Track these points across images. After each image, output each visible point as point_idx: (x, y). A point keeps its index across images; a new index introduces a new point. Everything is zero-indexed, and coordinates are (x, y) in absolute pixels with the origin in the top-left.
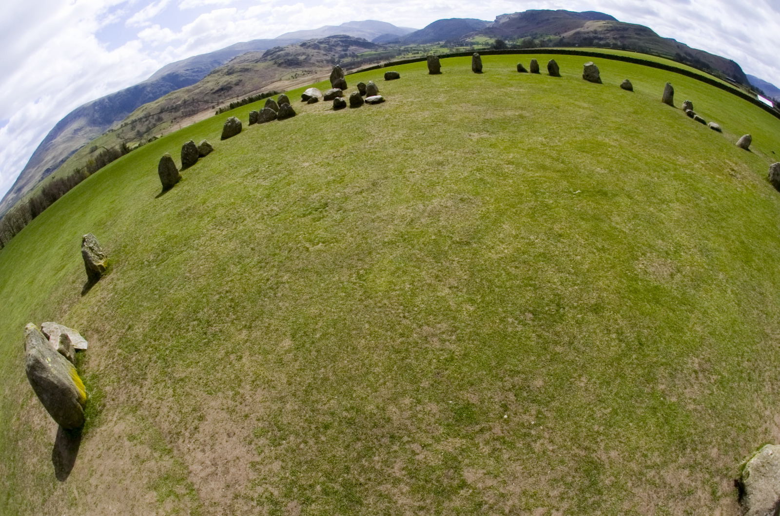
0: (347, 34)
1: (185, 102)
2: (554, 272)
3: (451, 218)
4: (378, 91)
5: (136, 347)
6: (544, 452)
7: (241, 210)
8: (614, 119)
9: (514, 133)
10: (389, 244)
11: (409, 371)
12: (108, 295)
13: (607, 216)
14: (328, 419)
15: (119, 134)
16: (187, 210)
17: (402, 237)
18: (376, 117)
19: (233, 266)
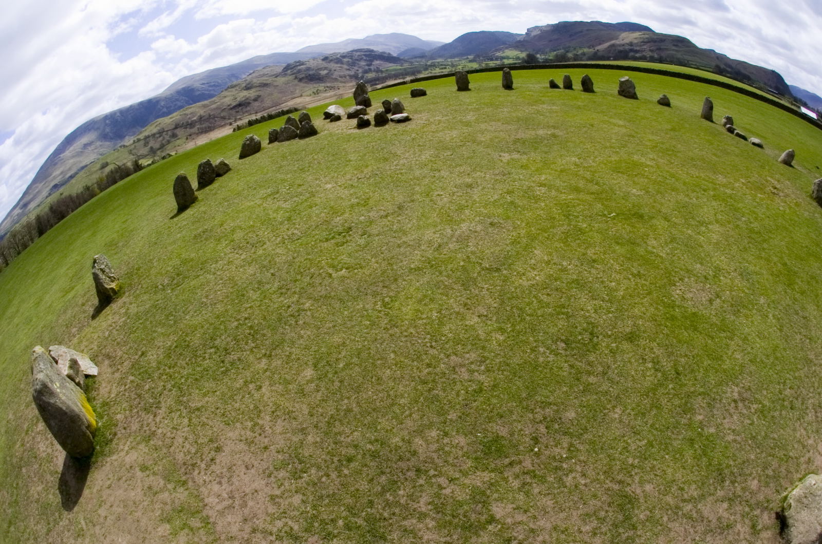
0: (372, 48)
1: (201, 118)
2: (588, 299)
3: (480, 244)
4: (404, 109)
5: (149, 375)
6: (576, 487)
7: (260, 233)
8: (651, 137)
9: (546, 153)
10: (416, 270)
11: (436, 403)
12: (119, 319)
13: (643, 240)
14: (351, 451)
15: (131, 150)
16: (204, 232)
17: (429, 263)
18: (402, 137)
19: (252, 292)
